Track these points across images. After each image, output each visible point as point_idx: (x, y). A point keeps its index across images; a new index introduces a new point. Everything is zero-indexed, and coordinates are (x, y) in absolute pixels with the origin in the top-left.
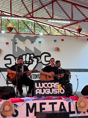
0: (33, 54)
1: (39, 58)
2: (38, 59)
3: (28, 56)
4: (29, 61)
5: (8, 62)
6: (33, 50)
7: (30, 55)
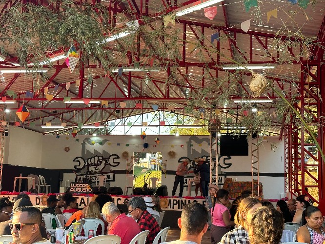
0: (102, 157)
1: (107, 160)
2: (106, 162)
3: (97, 158)
4: (97, 163)
5: (77, 164)
6: (102, 153)
7: (98, 157)
